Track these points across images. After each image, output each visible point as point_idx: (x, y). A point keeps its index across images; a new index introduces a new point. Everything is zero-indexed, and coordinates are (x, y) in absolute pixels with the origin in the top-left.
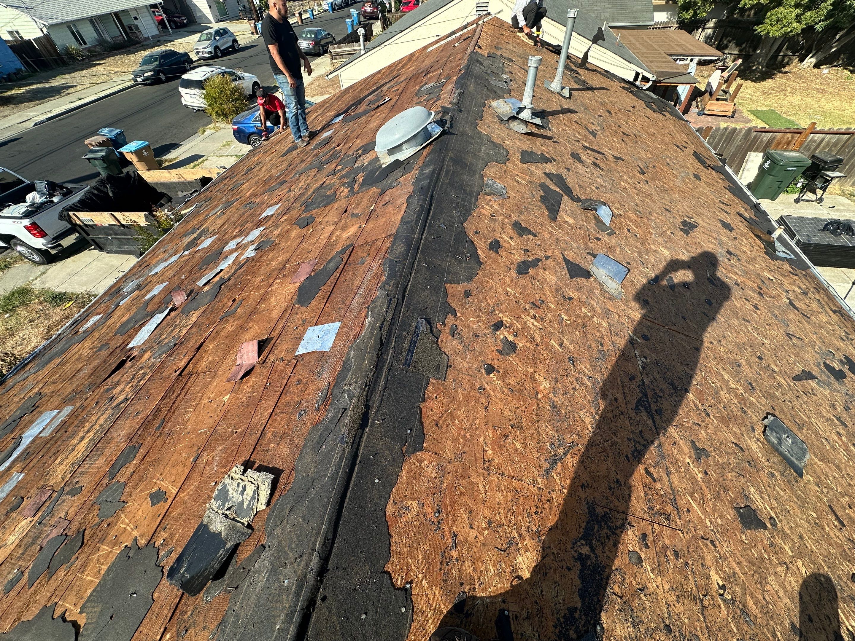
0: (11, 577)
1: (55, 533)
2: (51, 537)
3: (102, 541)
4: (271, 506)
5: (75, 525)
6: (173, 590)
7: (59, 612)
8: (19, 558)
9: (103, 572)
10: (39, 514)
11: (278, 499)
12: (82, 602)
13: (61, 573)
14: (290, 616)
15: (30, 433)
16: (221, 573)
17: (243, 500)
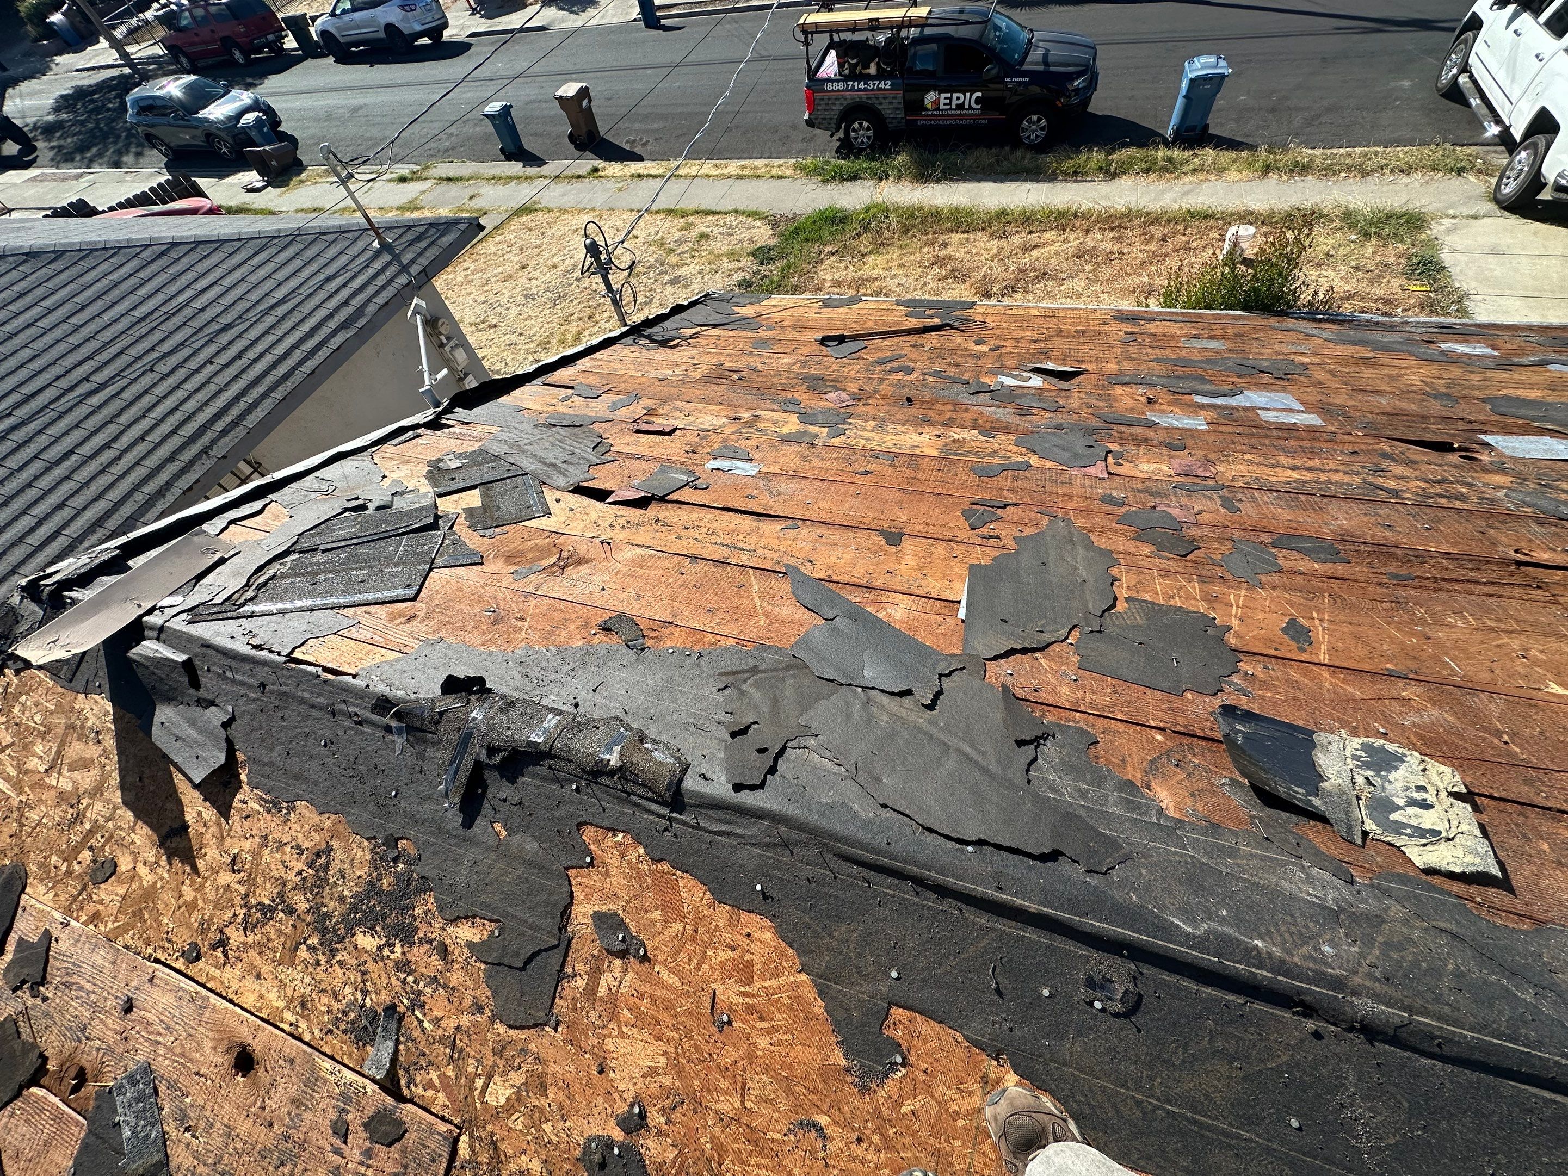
0: (1115, 494)
1: (1175, 512)
2: (1169, 510)
3: (1203, 580)
4: (1423, 876)
5: (1197, 532)
6: (1207, 720)
7: (1115, 571)
8: (1133, 490)
9: (1172, 603)
10: (1182, 479)
11: (1449, 894)
12: (1134, 595)
13: (1146, 549)
14: (1281, 967)
15: (1251, 398)
16: (1269, 799)
17: (1399, 808)
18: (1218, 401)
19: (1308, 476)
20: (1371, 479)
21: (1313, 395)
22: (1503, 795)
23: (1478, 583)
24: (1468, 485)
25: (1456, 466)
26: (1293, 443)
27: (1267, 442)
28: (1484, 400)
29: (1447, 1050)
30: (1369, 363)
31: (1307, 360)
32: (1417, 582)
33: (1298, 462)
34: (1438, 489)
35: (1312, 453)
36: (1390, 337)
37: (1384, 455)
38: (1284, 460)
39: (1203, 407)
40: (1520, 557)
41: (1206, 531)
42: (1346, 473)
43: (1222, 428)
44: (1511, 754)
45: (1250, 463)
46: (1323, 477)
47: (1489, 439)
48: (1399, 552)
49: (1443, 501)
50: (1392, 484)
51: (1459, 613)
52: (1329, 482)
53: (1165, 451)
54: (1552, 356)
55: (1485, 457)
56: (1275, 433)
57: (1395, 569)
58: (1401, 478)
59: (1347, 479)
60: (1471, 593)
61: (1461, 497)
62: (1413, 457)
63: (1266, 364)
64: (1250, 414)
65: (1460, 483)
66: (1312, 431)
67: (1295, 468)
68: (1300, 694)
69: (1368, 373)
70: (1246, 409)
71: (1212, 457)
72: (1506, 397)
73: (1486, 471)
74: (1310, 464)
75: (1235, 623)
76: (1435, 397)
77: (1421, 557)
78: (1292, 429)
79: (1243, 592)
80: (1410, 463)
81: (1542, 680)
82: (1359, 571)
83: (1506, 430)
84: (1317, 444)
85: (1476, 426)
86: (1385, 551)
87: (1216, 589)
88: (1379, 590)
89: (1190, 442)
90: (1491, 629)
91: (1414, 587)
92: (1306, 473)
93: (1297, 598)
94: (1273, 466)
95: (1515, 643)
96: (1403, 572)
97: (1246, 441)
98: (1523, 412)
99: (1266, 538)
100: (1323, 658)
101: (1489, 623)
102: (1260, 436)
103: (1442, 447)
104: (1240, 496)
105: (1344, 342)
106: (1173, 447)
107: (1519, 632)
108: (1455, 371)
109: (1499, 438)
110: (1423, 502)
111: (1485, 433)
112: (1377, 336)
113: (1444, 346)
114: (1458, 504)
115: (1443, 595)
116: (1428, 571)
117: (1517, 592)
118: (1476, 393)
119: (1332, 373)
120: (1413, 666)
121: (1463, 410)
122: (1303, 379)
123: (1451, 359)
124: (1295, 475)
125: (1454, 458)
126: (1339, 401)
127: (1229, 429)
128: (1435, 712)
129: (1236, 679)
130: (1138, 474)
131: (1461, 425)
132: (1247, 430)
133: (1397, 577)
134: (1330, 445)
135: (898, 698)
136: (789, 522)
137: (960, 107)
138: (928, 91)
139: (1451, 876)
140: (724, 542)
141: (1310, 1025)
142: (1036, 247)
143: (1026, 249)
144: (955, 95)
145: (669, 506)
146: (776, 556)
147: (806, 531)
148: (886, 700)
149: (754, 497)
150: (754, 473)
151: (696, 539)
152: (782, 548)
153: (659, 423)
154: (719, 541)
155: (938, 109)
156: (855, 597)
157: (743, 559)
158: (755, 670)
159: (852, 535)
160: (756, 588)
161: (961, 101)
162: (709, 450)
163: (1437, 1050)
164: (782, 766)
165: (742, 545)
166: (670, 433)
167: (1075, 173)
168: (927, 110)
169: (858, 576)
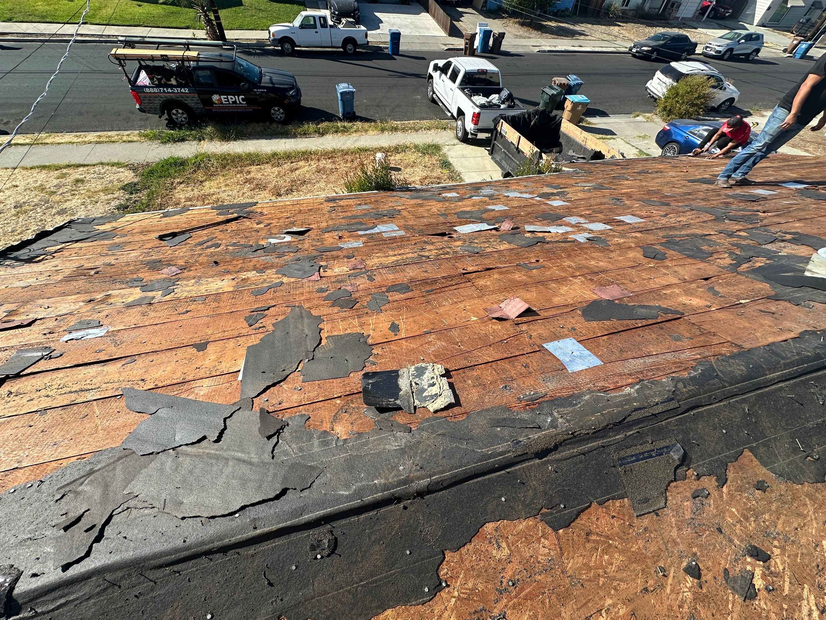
0: (323, 287)
1: (349, 288)
2: (347, 288)
3: (359, 317)
4: (435, 415)
5: (357, 295)
6: (359, 383)
7: (321, 326)
8: (331, 282)
9: (346, 332)
10: (352, 272)
11: (442, 418)
12: (330, 334)
13: (336, 309)
14: (386, 487)
15: (381, 228)
16: (382, 410)
17: (426, 390)
18: (367, 232)
19: (400, 257)
20: (420, 253)
21: (402, 222)
22: (459, 367)
23: (452, 285)
24: (450, 248)
25: (446, 241)
26: (395, 245)
27: (385, 246)
28: (455, 214)
29: (445, 484)
30: (420, 205)
31: (400, 208)
32: (434, 292)
33: (396, 253)
34: (441, 252)
35: (400, 247)
36: (428, 194)
37: (425, 242)
38: (391, 253)
39: (361, 236)
40: (464, 271)
41: (361, 293)
42: (412, 253)
43: (369, 244)
44: (461, 350)
45: (378, 257)
46: (405, 257)
47: (455, 228)
48: (429, 281)
49: (442, 256)
50: (427, 254)
51: (446, 300)
52: (407, 258)
53: (345, 260)
54: (473, 194)
55: (455, 236)
56: (388, 242)
57: (428, 288)
58: (430, 250)
59: (413, 255)
60: (450, 290)
61: (448, 253)
62: (434, 240)
63: (386, 212)
64: (380, 235)
65: (447, 248)
66: (402, 238)
67: (395, 255)
68: (395, 355)
69: (421, 210)
70: (378, 233)
71: (364, 258)
72: (461, 212)
73: (455, 241)
74: (400, 252)
75: (371, 332)
76: (441, 215)
77: (435, 281)
78: (394, 239)
79: (375, 317)
80: (433, 243)
81: (469, 317)
82: (416, 293)
83: (461, 224)
84: (403, 243)
85: (453, 224)
86: (425, 282)
87: (363, 320)
88: (423, 299)
89: (356, 254)
90: (456, 303)
91: (433, 294)
92: (398, 256)
93: (394, 313)
94: (387, 256)
95: (461, 305)
96: (430, 289)
97: (378, 248)
98: (466, 216)
99: (384, 289)
100: (403, 336)
101: (455, 300)
102: (383, 244)
103: (443, 235)
104: (375, 273)
105: (413, 198)
106: (349, 257)
107: (463, 301)
108: (447, 204)
109: (459, 227)
110: (437, 258)
111: (455, 226)
112: (423, 194)
113: (444, 195)
114: (447, 256)
115: (442, 294)
116: (439, 285)
117: (463, 285)
118: (453, 211)
119: (409, 212)
120: (432, 326)
121: (450, 219)
122: (399, 216)
123: (445, 200)
124: (395, 258)
125: (446, 238)
126: (411, 223)
127: (372, 244)
128: (439, 343)
129: (371, 359)
130: (334, 274)
131: (448, 225)
132: (378, 243)
133: (428, 291)
134: (407, 242)
135: (197, 445)
136: (129, 359)
137: (235, 102)
138: (213, 94)
139: (442, 410)
140: (73, 390)
141: (401, 505)
142: (297, 169)
143: (292, 170)
144: (229, 97)
145: (24, 379)
146: (116, 385)
147: (140, 362)
148: (189, 449)
149: (100, 351)
150: (103, 334)
151: (48, 396)
152: (121, 379)
153: (18, 320)
154: (69, 390)
155: (222, 103)
156: (173, 392)
157: (90, 396)
158: (91, 472)
159: (174, 353)
160: (98, 412)
161: (234, 100)
162: (65, 328)
163: (442, 487)
164: (108, 531)
165: (89, 387)
166: (29, 325)
167: (305, 134)
168: (216, 104)
169: (178, 377)
